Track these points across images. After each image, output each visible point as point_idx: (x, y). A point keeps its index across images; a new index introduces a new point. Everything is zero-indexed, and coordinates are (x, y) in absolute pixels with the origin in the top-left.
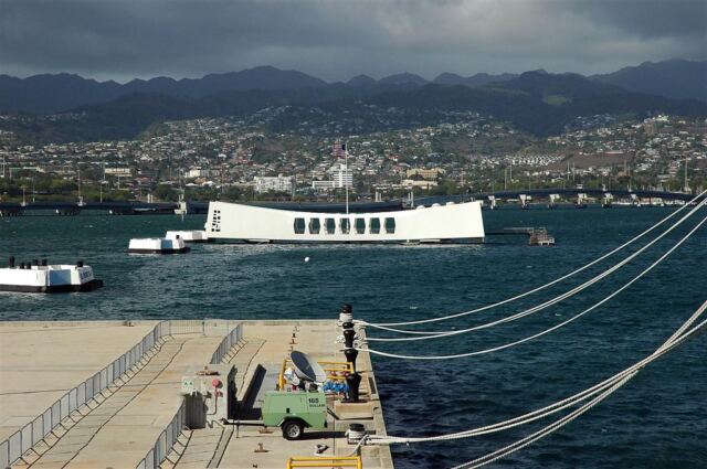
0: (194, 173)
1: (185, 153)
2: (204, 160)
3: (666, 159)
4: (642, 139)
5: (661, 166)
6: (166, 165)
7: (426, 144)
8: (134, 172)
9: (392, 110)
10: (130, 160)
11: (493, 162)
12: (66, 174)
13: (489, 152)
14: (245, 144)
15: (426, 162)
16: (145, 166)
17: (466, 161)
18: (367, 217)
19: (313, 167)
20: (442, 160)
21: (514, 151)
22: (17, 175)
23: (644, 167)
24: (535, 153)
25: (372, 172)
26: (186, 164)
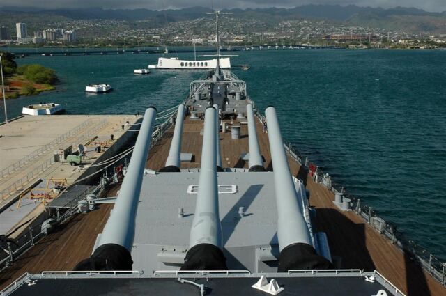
0: (177, 38)
1: (175, 32)
2: (180, 34)
3: (305, 33)
4: (299, 27)
5: (304, 35)
6: (169, 36)
7: (241, 29)
8: (161, 38)
9: (232, 19)
10: (160, 34)
11: (259, 34)
12: (142, 38)
13: (258, 31)
14: (191, 29)
15: (240, 34)
16: (163, 36)
17: (252, 34)
18: (200, 62)
19: (210, 35)
20: (245, 34)
21: (265, 31)
22: (129, 39)
23: (299, 36)
24: (271, 31)
25: (225, 37)
26: (175, 35)
